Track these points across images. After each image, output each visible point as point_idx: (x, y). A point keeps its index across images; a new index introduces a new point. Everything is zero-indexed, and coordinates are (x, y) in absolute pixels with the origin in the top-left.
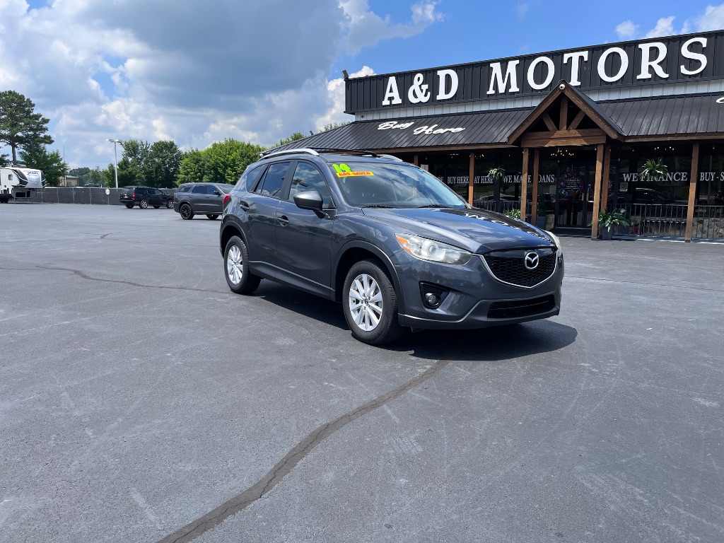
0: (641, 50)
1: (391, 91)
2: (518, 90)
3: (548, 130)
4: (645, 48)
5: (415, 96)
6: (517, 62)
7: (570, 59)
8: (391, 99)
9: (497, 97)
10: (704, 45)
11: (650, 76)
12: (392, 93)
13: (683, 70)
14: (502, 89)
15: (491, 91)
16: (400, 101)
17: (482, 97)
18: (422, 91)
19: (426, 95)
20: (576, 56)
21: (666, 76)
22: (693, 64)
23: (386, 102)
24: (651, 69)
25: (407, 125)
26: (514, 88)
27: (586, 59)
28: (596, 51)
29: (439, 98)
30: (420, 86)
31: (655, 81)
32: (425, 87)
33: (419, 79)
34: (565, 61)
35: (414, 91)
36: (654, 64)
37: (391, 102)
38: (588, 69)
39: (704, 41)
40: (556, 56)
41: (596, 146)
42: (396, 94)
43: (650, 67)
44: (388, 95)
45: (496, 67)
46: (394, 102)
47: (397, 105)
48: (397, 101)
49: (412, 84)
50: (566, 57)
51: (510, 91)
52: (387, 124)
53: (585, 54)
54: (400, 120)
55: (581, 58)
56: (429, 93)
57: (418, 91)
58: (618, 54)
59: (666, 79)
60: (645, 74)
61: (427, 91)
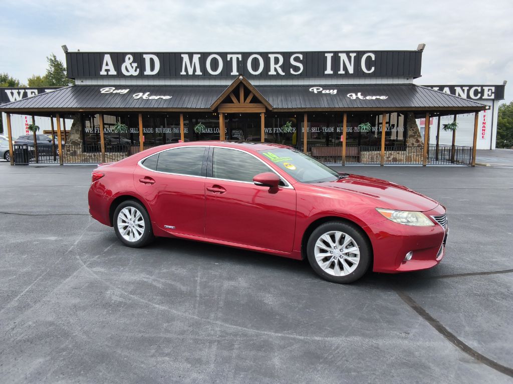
0: (270, 58)
1: (107, 65)
2: (201, 74)
3: (233, 103)
4: (272, 57)
5: (127, 70)
6: (199, 56)
7: (231, 58)
8: (107, 71)
9: (187, 77)
10: (301, 59)
11: (275, 73)
12: (108, 66)
13: (292, 72)
14: (191, 72)
15: (183, 73)
16: (115, 73)
17: (177, 76)
18: (132, 67)
19: (136, 71)
20: (234, 57)
21: (284, 74)
22: (296, 69)
23: (103, 73)
24: (276, 70)
25: (125, 91)
26: (198, 72)
27: (240, 59)
28: (246, 55)
29: (146, 73)
30: (131, 64)
31: (278, 76)
32: (135, 65)
33: (129, 59)
34: (229, 59)
35: (126, 67)
36: (277, 66)
37: (107, 73)
38: (242, 65)
39: (301, 56)
40: (223, 55)
41: (261, 113)
42: (111, 67)
43: (275, 68)
44: (104, 67)
45: (186, 58)
46: (110, 73)
47: (113, 75)
48: (113, 72)
49: (124, 61)
50: (229, 57)
51: (196, 74)
52: (107, 89)
53: (240, 56)
54: (118, 87)
55: (238, 58)
56: (138, 70)
57: (129, 68)
58: (258, 59)
59: (284, 76)
60: (272, 72)
61: (136, 68)
